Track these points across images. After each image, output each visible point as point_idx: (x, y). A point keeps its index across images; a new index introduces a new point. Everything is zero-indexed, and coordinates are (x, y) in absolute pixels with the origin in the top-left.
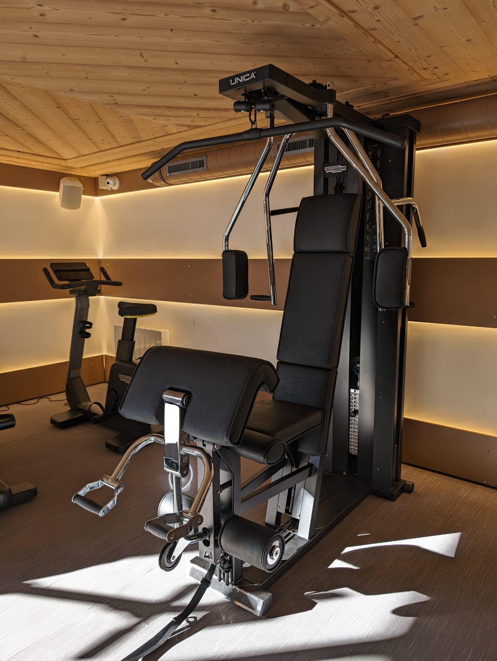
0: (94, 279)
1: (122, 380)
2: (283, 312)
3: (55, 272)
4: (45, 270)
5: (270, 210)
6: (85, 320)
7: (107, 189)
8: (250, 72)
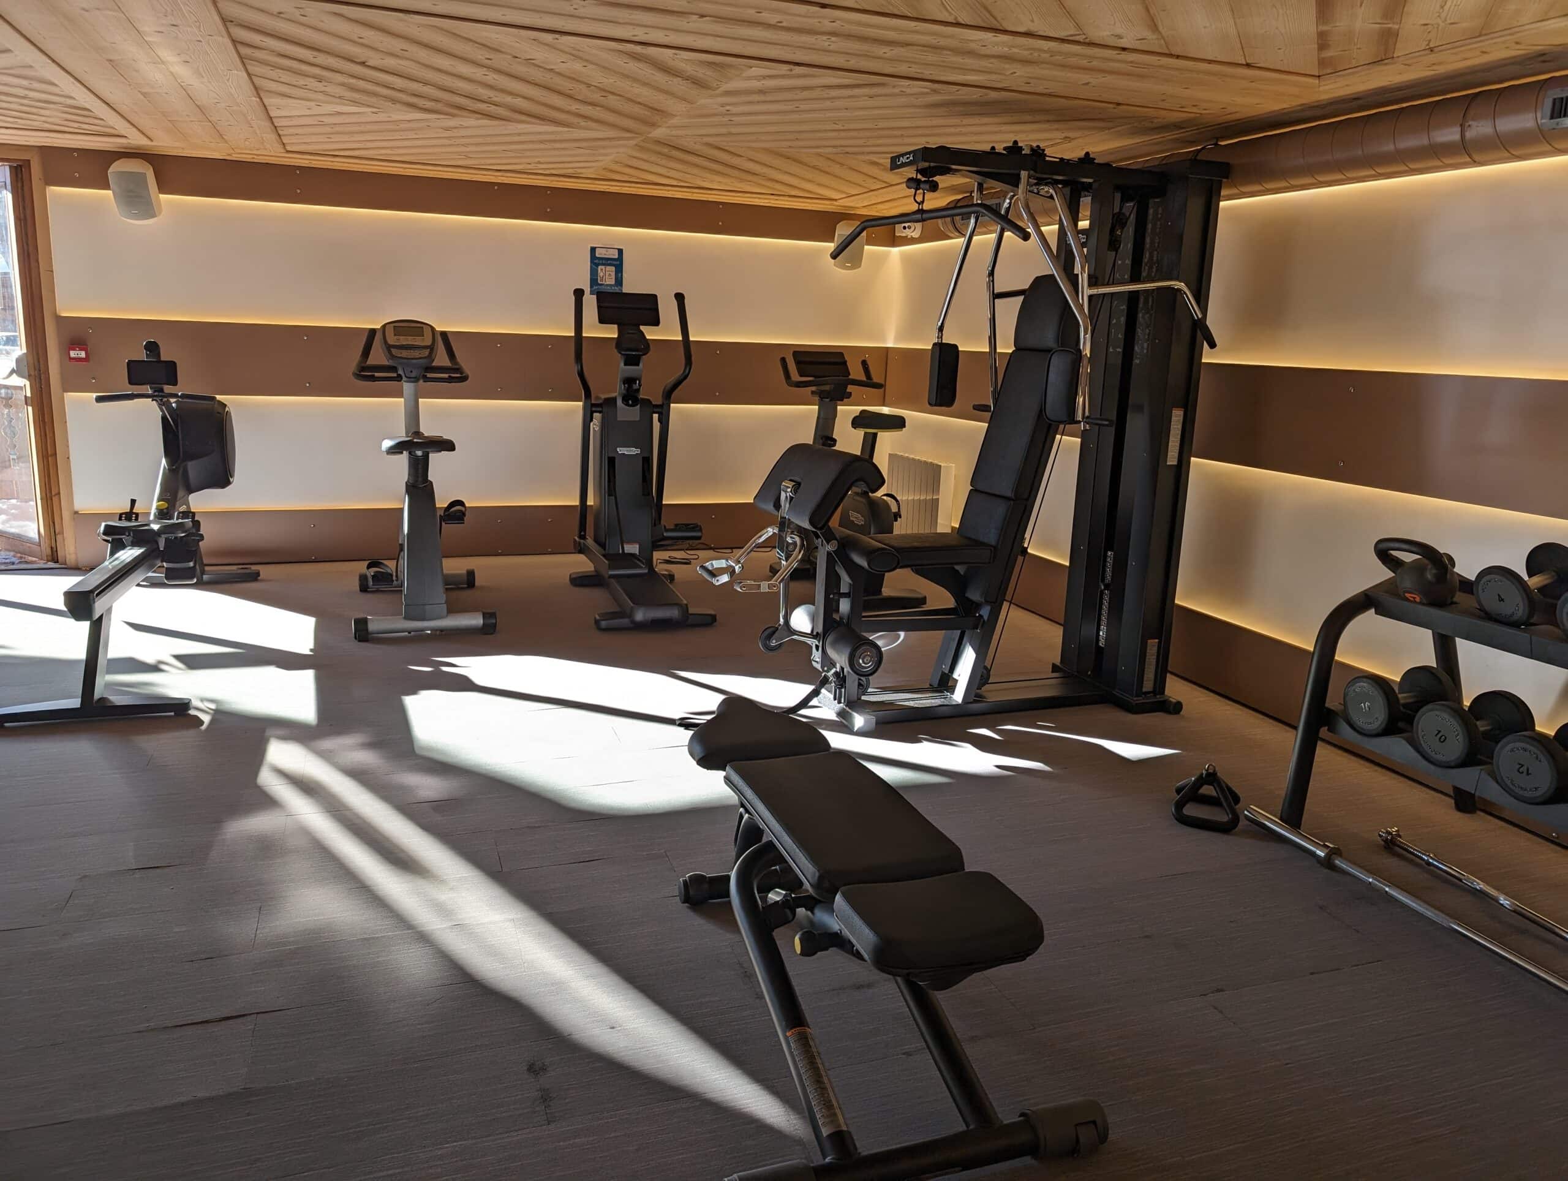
0: (850, 377)
1: (851, 519)
2: (987, 425)
3: (798, 363)
4: (783, 360)
5: (995, 292)
6: (830, 436)
7: (907, 236)
8: (909, 153)
